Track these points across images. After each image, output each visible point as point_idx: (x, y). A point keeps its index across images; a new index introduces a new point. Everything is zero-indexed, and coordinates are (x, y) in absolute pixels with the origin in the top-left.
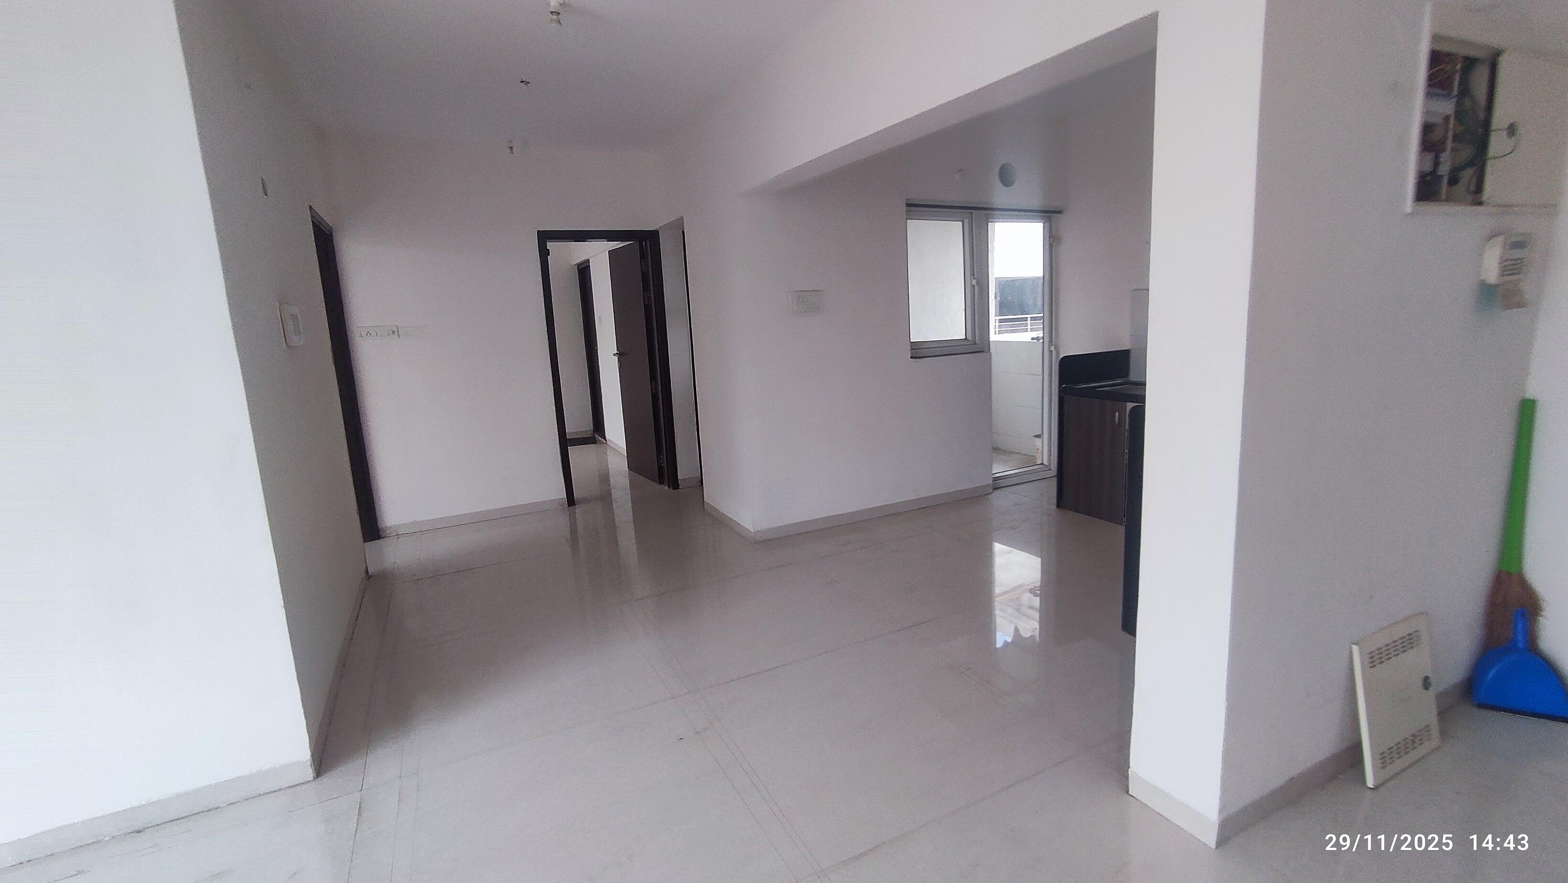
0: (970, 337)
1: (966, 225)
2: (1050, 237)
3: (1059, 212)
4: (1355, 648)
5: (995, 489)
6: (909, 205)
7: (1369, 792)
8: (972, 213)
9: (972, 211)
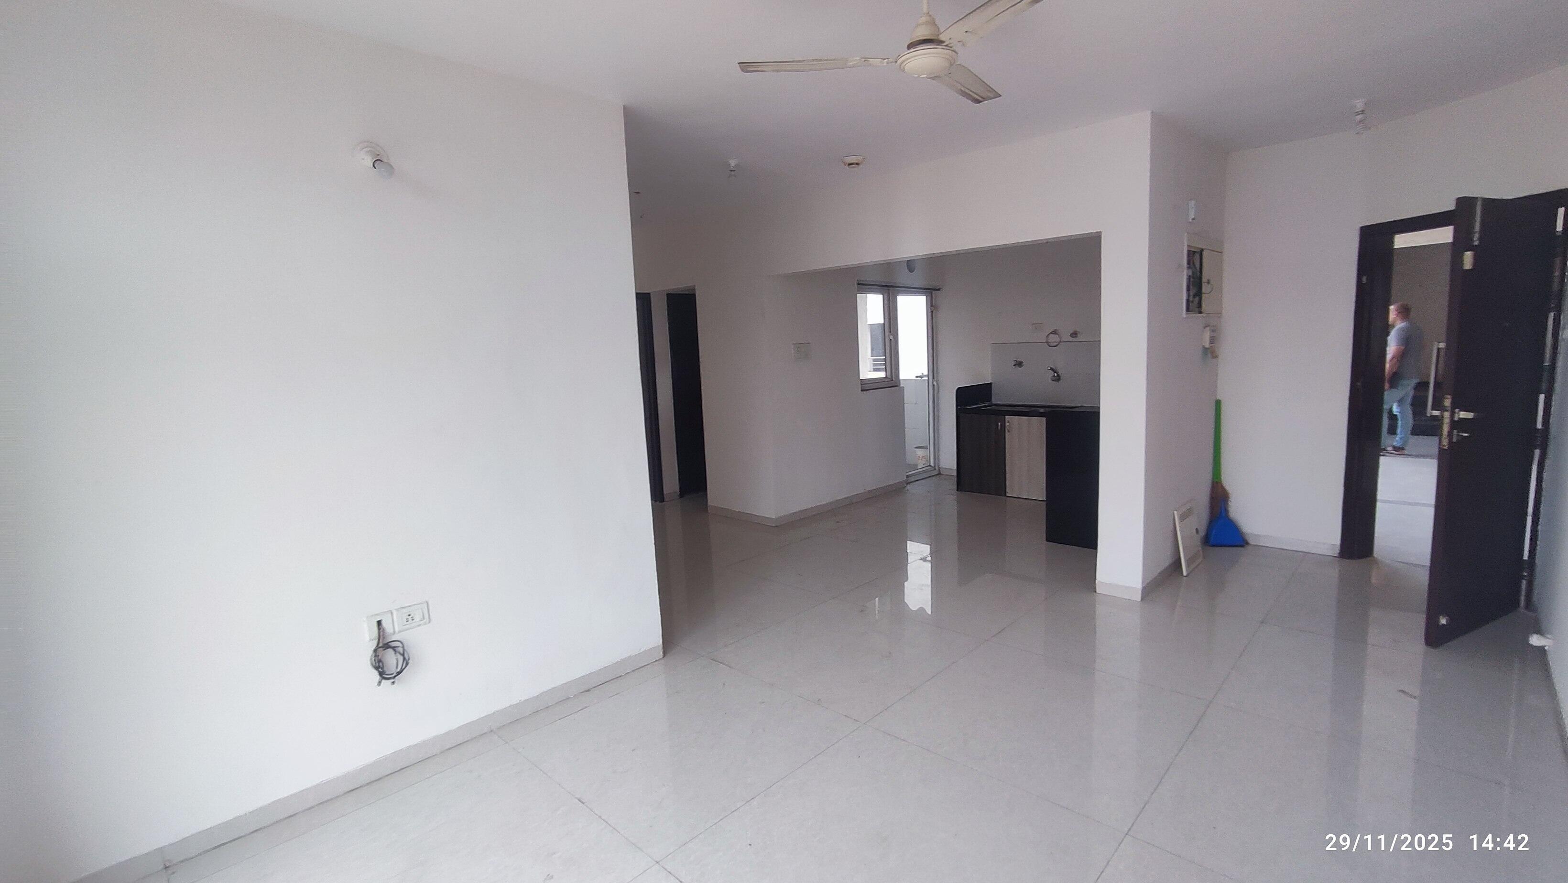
0: (889, 376)
1: (886, 297)
2: (932, 306)
3: (938, 290)
4: (1175, 512)
5: (908, 484)
6: (858, 284)
7: (1185, 578)
8: (889, 290)
9: (890, 288)
